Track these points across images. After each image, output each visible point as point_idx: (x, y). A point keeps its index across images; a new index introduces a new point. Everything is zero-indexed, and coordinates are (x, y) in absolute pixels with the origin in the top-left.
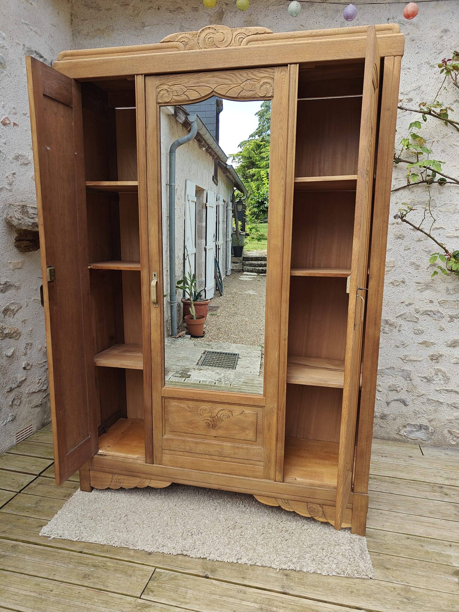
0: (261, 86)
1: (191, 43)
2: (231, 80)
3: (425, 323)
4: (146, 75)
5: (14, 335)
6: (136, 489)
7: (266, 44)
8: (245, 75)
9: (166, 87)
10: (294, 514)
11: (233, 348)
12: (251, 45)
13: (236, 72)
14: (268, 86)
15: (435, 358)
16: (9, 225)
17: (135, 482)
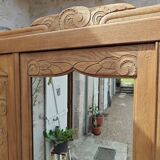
0: (123, 64)
1: (53, 25)
2: (90, 58)
4: (20, 53)
7: (127, 21)
8: (104, 53)
9: (34, 62)
12: (110, 23)
13: (94, 50)
14: (130, 65)
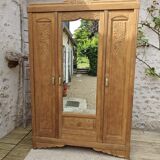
3: (144, 90)
4: (58, 12)
5: (7, 96)
6: (52, 148)
10: (106, 154)
11: (77, 100)
15: (147, 102)
16: (7, 59)
17: (52, 145)
